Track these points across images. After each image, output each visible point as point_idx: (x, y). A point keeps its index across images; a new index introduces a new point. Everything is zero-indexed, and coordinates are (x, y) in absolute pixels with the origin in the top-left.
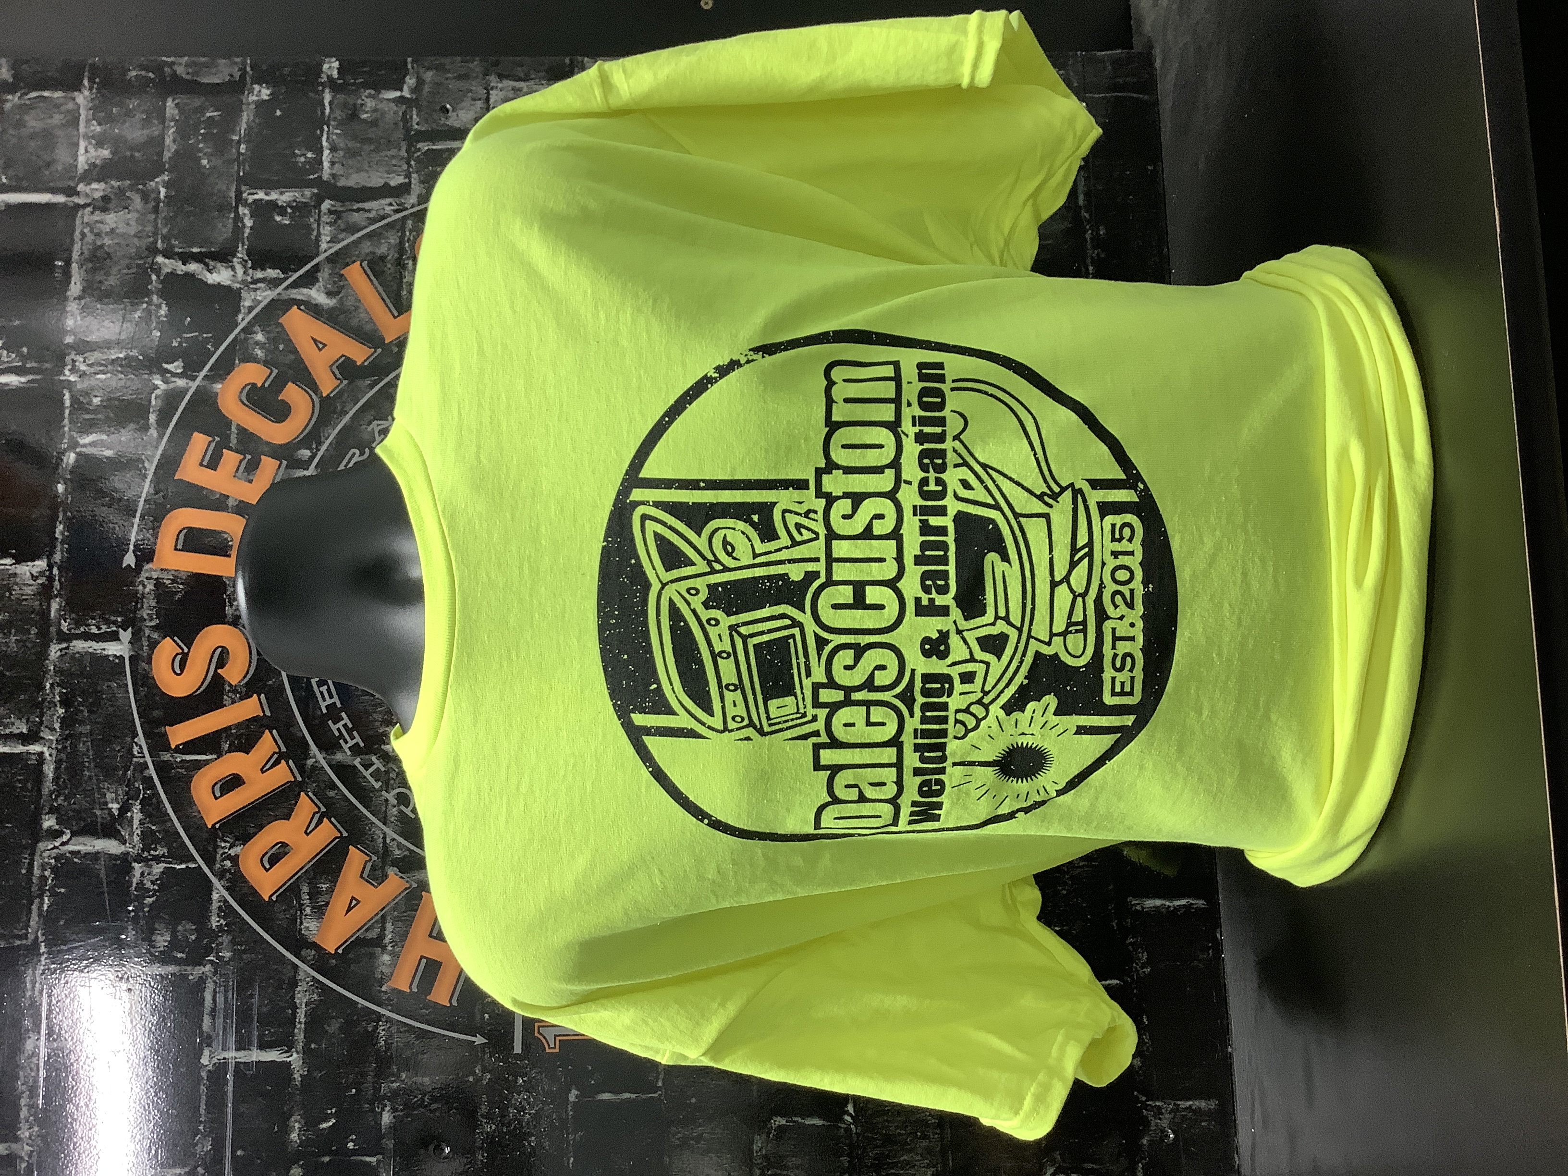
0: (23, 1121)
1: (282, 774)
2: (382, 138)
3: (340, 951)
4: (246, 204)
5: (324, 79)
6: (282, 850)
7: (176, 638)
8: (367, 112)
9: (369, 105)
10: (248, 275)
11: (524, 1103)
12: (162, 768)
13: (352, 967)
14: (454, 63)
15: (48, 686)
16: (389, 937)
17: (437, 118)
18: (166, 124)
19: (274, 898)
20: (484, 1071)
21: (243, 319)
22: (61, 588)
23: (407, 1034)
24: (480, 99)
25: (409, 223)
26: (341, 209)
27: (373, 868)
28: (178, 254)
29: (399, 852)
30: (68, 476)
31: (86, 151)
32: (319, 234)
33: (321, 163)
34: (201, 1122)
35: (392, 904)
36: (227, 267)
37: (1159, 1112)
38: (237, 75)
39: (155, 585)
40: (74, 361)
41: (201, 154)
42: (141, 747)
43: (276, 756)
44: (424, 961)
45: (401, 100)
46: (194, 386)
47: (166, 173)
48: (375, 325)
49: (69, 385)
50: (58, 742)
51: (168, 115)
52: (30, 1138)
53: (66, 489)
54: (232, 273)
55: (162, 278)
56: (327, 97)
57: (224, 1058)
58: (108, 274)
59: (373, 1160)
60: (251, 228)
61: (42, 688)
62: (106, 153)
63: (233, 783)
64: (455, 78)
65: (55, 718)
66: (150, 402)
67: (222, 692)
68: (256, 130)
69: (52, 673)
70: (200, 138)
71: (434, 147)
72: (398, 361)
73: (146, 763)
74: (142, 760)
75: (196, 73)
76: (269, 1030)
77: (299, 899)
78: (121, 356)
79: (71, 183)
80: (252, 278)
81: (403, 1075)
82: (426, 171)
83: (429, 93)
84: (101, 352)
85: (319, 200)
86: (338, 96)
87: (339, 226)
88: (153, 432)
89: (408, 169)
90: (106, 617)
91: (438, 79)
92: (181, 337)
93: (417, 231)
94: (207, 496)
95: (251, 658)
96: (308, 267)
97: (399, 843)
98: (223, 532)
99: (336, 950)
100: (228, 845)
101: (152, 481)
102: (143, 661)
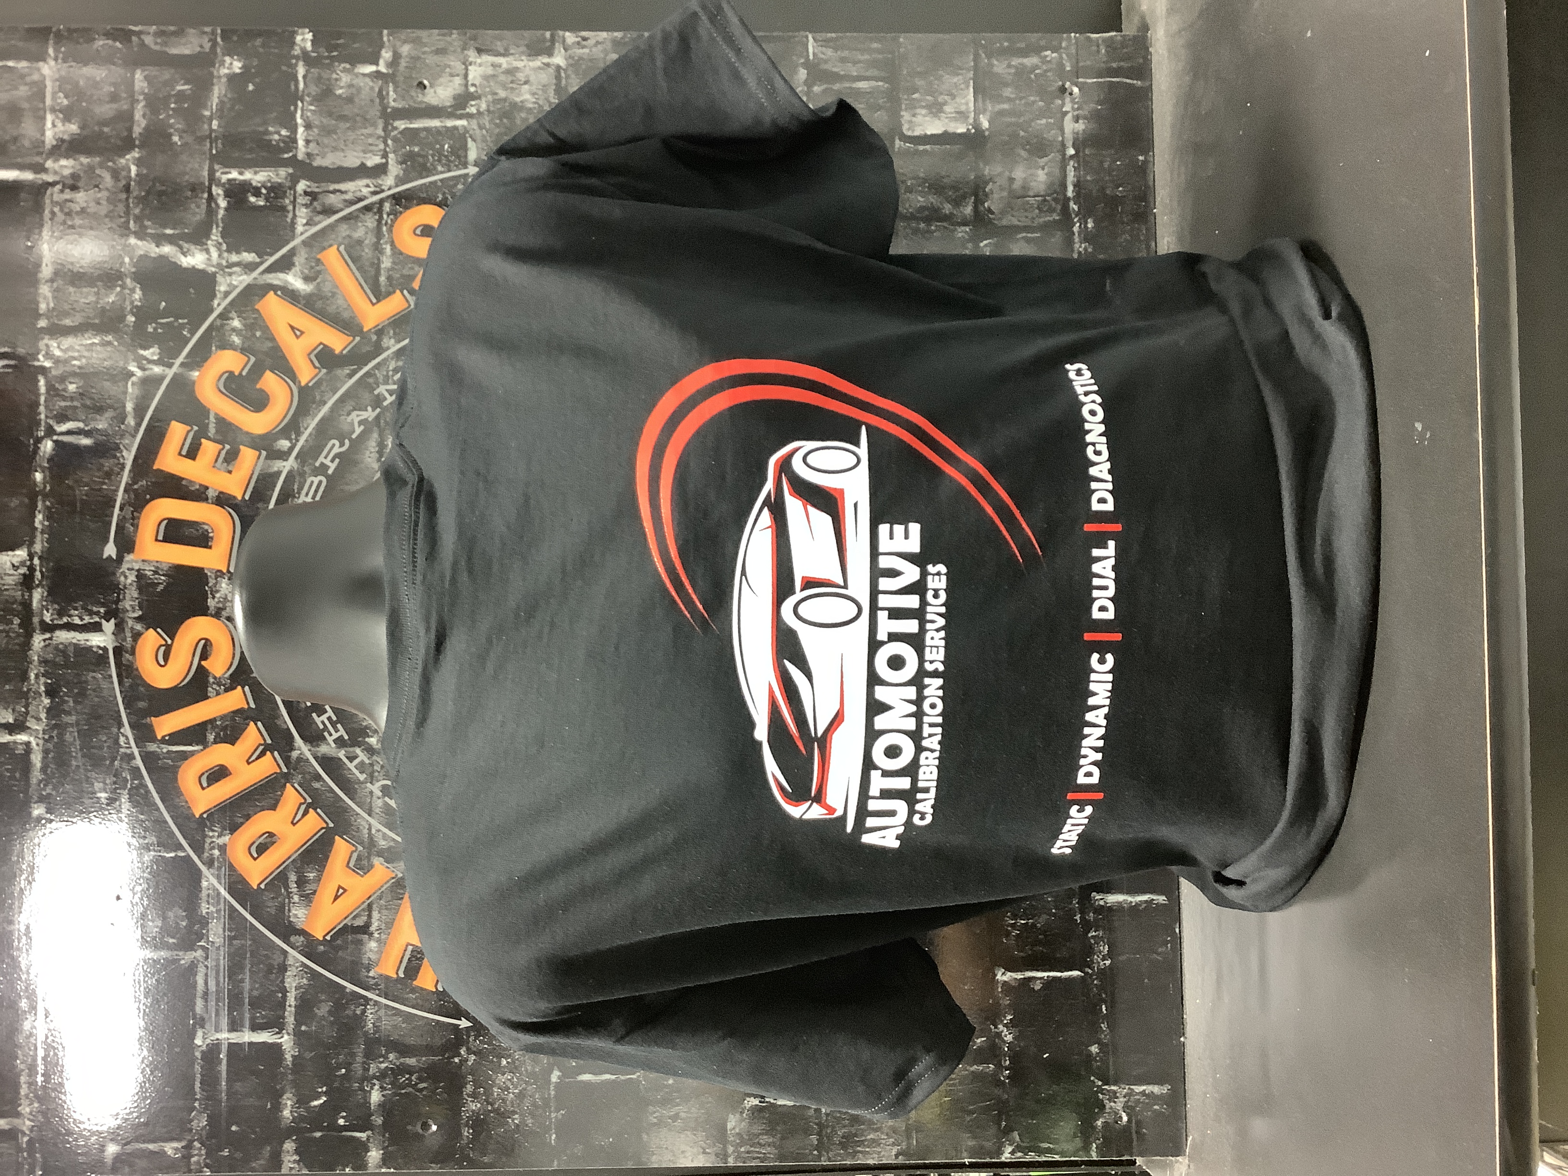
0: (23, 1098)
1: (268, 765)
2: (357, 115)
3: (328, 938)
4: (219, 184)
5: (297, 51)
6: (269, 840)
7: (159, 630)
8: (341, 88)
9: (344, 79)
10: (223, 258)
11: (509, 1084)
12: (149, 759)
13: (340, 953)
14: (432, 37)
15: (33, 676)
16: (375, 924)
17: (413, 94)
18: (135, 97)
19: (262, 886)
20: (469, 1051)
21: (219, 305)
22: (42, 576)
23: (395, 1018)
24: (458, 75)
25: (387, 206)
26: (317, 190)
27: (359, 859)
28: (149, 235)
29: (384, 843)
30: (46, 465)
31: (54, 125)
32: (294, 217)
33: (295, 141)
34: (196, 1099)
35: (378, 893)
36: (201, 250)
37: (1114, 1096)
38: (207, 46)
39: (137, 576)
40: (48, 346)
41: (172, 130)
42: (127, 738)
43: (261, 748)
44: (410, 948)
45: (378, 75)
46: (170, 373)
47: (137, 149)
48: (353, 312)
49: (43, 370)
50: (44, 730)
51: (137, 88)
52: (31, 1113)
53: (44, 478)
54: (207, 256)
55: (135, 261)
56: (301, 71)
57: (218, 1039)
59: (363, 1136)
60: (226, 209)
61: (24, 677)
62: (74, 128)
63: (218, 774)
64: (432, 52)
65: (41, 707)
66: (127, 388)
67: (206, 684)
68: (228, 106)
69: (36, 663)
70: (171, 112)
71: (412, 126)
72: (378, 349)
73: (133, 753)
74: (128, 751)
75: (165, 44)
76: (260, 1013)
77: (287, 887)
78: (96, 341)
79: (39, 159)
80: (227, 262)
81: (391, 1056)
82: (403, 150)
83: (407, 67)
84: (76, 336)
85: (294, 180)
86: (312, 70)
87: (315, 208)
88: (131, 421)
89: (385, 149)
90: (89, 608)
91: (414, 53)
92: (157, 323)
93: (395, 214)
94: (187, 487)
95: (234, 649)
96: (284, 251)
97: (384, 834)
98: (204, 523)
99: (324, 937)
100: (216, 834)
101: (130, 471)
102: (127, 652)
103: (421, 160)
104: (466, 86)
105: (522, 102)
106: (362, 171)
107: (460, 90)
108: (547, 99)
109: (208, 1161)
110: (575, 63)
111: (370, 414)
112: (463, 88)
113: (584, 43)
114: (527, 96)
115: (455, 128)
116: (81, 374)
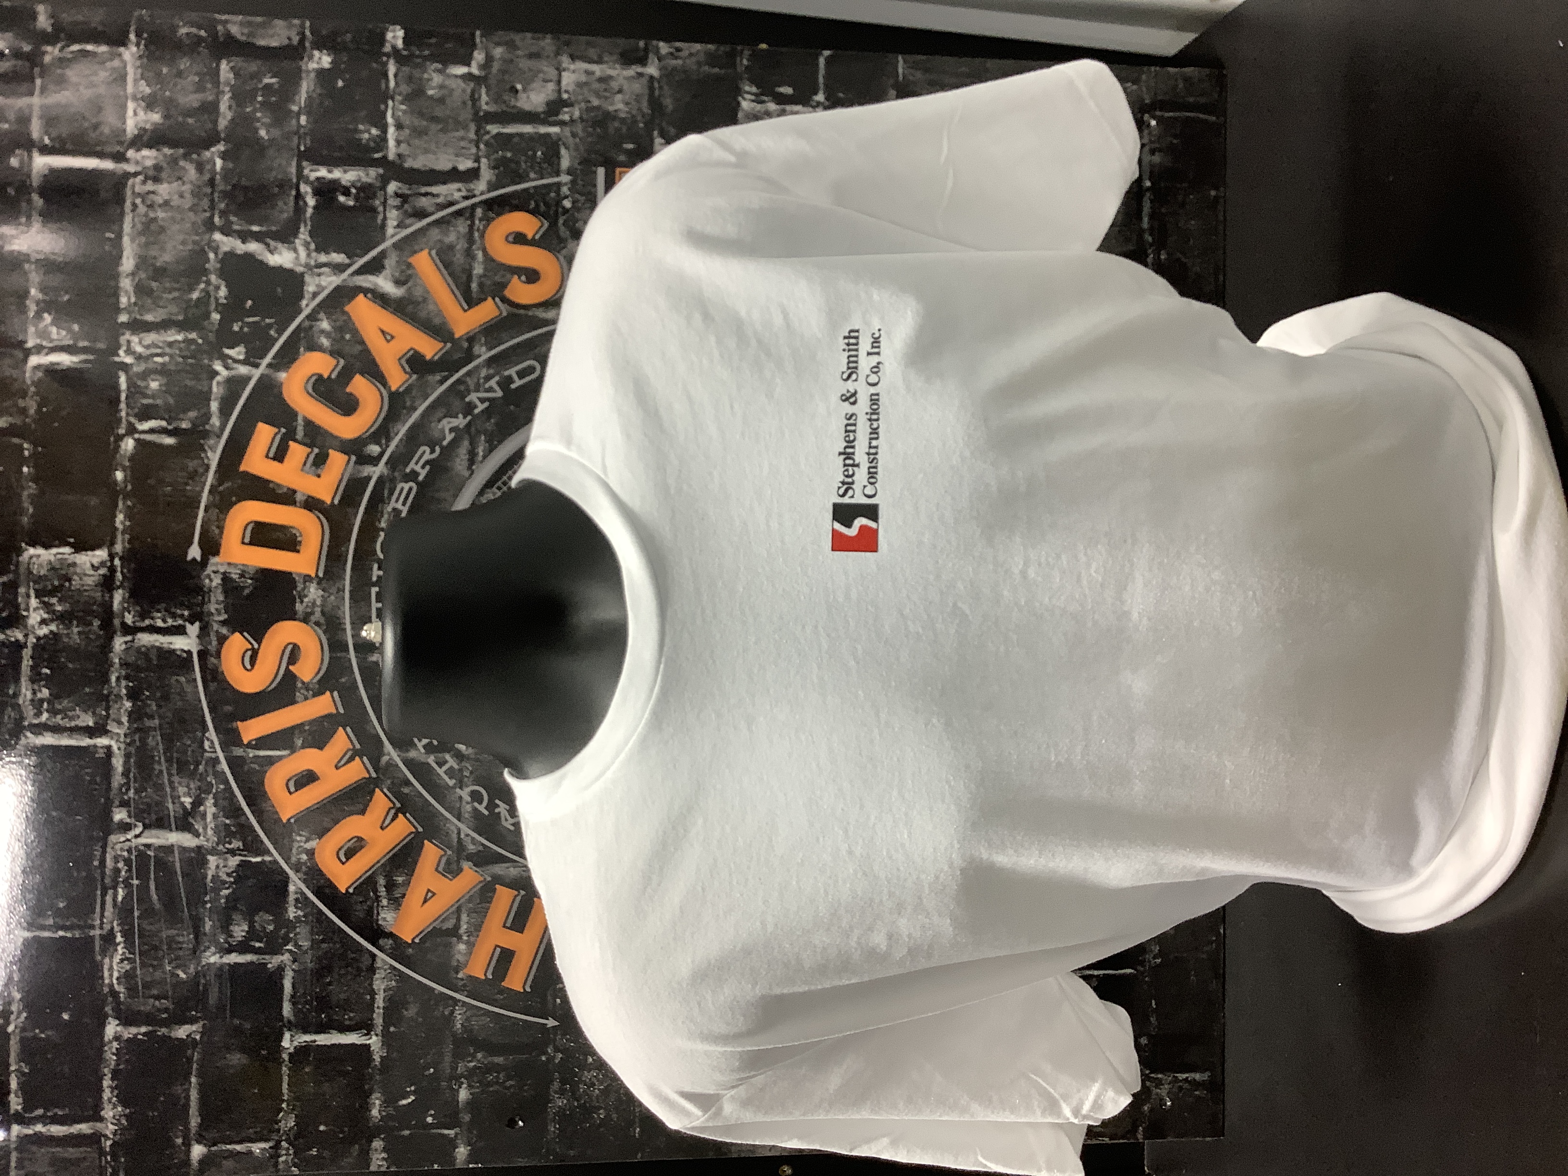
0: (106, 1102)
1: (357, 771)
2: (449, 117)
3: (417, 940)
4: (307, 181)
5: (387, 48)
6: (358, 844)
7: (245, 634)
8: (433, 88)
9: (436, 80)
10: (312, 258)
11: (594, 1080)
12: (235, 764)
13: (429, 956)
14: (525, 41)
15: (113, 679)
16: (464, 927)
17: (506, 98)
18: (221, 88)
19: (351, 890)
20: (557, 1050)
21: (307, 305)
22: (124, 580)
23: (483, 1018)
24: (551, 81)
25: (479, 212)
26: (408, 192)
27: (448, 863)
28: (235, 231)
29: (473, 848)
30: (127, 464)
31: (135, 114)
32: (385, 218)
33: (386, 140)
34: (284, 1101)
35: (467, 897)
36: (289, 249)
37: (1160, 1083)
38: (296, 40)
39: (222, 579)
40: (129, 342)
41: (258, 124)
42: (212, 742)
43: (349, 754)
44: (498, 950)
45: (469, 76)
46: (257, 373)
47: (223, 142)
48: (444, 318)
49: (125, 367)
50: (126, 735)
51: (222, 79)
52: (114, 1117)
53: (125, 476)
54: (294, 255)
55: (220, 257)
56: (392, 69)
57: (305, 1042)
58: (163, 249)
59: (451, 1133)
60: (315, 208)
61: (105, 679)
62: (156, 117)
63: (307, 778)
64: (525, 56)
65: (122, 711)
66: (210, 388)
67: (294, 688)
68: (317, 101)
69: (117, 666)
70: (258, 106)
71: (504, 131)
72: (469, 357)
73: (217, 758)
74: (213, 755)
75: (251, 34)
76: (348, 1015)
77: (376, 891)
78: (180, 337)
79: (118, 148)
80: (316, 261)
81: (479, 1055)
82: (496, 156)
83: (499, 70)
84: (158, 333)
85: (384, 181)
86: (404, 69)
87: (406, 211)
88: (215, 421)
89: (477, 153)
90: (173, 610)
91: (508, 56)
92: (242, 321)
93: (488, 221)
94: (274, 489)
95: (323, 655)
96: (373, 253)
97: (473, 839)
98: (291, 527)
99: (413, 940)
100: (304, 839)
101: (216, 472)
102: (212, 656)
103: (513, 165)
104: (559, 91)
105: (616, 111)
106: (453, 175)
107: (553, 96)
108: (639, 109)
109: (296, 1160)
110: (668, 74)
111: (460, 421)
112: (556, 95)
113: (677, 54)
114: (620, 106)
115: (548, 135)
116: (162, 371)
